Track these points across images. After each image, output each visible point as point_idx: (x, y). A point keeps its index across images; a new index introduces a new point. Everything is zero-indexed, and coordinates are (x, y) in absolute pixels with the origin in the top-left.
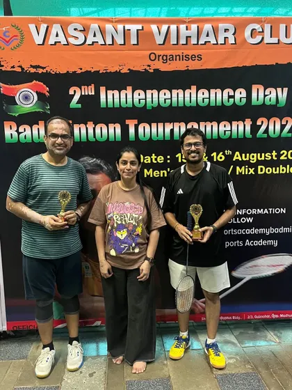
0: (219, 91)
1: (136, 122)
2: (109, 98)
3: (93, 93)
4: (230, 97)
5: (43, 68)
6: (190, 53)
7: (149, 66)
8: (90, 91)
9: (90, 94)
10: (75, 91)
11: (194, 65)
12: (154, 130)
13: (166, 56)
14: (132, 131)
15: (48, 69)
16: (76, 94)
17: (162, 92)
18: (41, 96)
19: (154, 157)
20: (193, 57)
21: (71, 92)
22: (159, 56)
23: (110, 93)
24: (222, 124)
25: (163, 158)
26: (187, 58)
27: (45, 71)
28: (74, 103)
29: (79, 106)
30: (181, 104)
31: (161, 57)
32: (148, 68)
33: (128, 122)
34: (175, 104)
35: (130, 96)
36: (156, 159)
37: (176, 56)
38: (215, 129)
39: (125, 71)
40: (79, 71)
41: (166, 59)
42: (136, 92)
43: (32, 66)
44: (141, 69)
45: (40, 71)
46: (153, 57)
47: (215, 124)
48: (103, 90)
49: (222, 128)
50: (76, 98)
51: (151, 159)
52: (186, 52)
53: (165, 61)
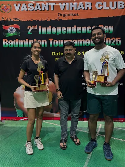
0: (85, 27)
1: (52, 39)
2: (43, 30)
3: (36, 29)
4: (90, 30)
5: (18, 19)
6: (74, 13)
7: (58, 18)
8: (35, 28)
9: (35, 29)
10: (30, 28)
11: (75, 18)
12: (59, 43)
13: (65, 14)
14: (51, 43)
15: (20, 20)
16: (30, 29)
17: (63, 28)
18: (17, 30)
19: (59, 53)
20: (75, 15)
21: (28, 28)
22: (62, 14)
23: (43, 28)
24: (86, 41)
25: (63, 54)
26: (73, 15)
27: (19, 20)
28: (29, 32)
29: (31, 33)
30: (70, 33)
31: (62, 15)
32: (57, 19)
33: (49, 40)
34: (68, 33)
35: (50, 30)
36: (60, 54)
37: (68, 14)
38: (84, 42)
39: (49, 20)
40: (31, 20)
41: (64, 15)
42: (53, 28)
43: (14, 19)
44: (55, 19)
45: (17, 20)
46: (59, 15)
47: (84, 41)
48: (40, 27)
49: (86, 42)
50: (30, 30)
51: (58, 54)
52: (72, 13)
53: (64, 16)
